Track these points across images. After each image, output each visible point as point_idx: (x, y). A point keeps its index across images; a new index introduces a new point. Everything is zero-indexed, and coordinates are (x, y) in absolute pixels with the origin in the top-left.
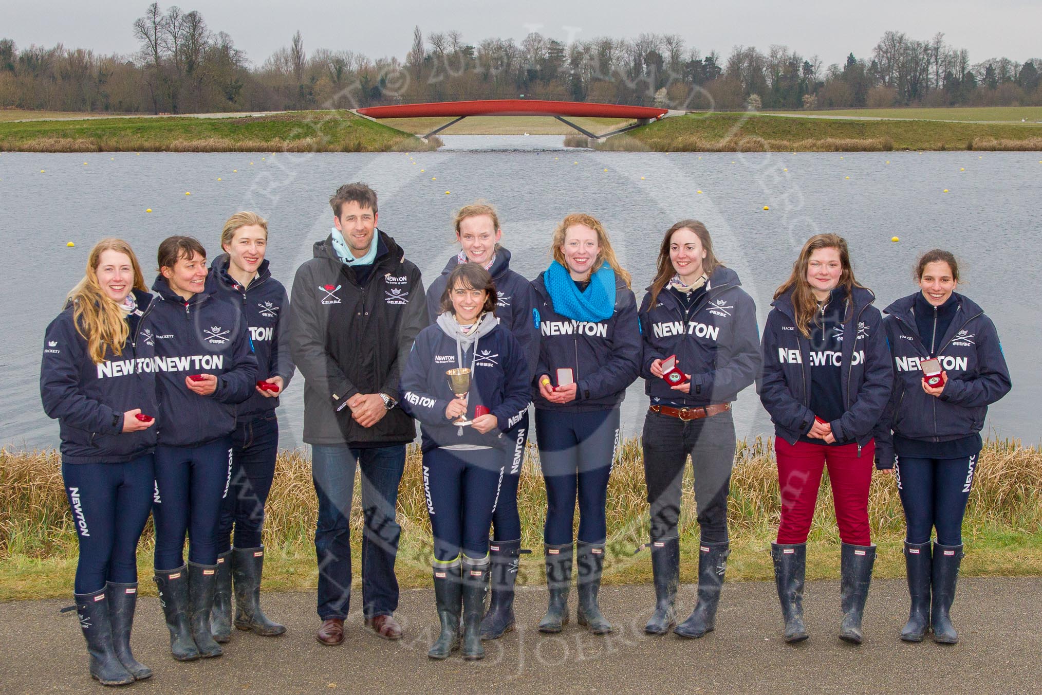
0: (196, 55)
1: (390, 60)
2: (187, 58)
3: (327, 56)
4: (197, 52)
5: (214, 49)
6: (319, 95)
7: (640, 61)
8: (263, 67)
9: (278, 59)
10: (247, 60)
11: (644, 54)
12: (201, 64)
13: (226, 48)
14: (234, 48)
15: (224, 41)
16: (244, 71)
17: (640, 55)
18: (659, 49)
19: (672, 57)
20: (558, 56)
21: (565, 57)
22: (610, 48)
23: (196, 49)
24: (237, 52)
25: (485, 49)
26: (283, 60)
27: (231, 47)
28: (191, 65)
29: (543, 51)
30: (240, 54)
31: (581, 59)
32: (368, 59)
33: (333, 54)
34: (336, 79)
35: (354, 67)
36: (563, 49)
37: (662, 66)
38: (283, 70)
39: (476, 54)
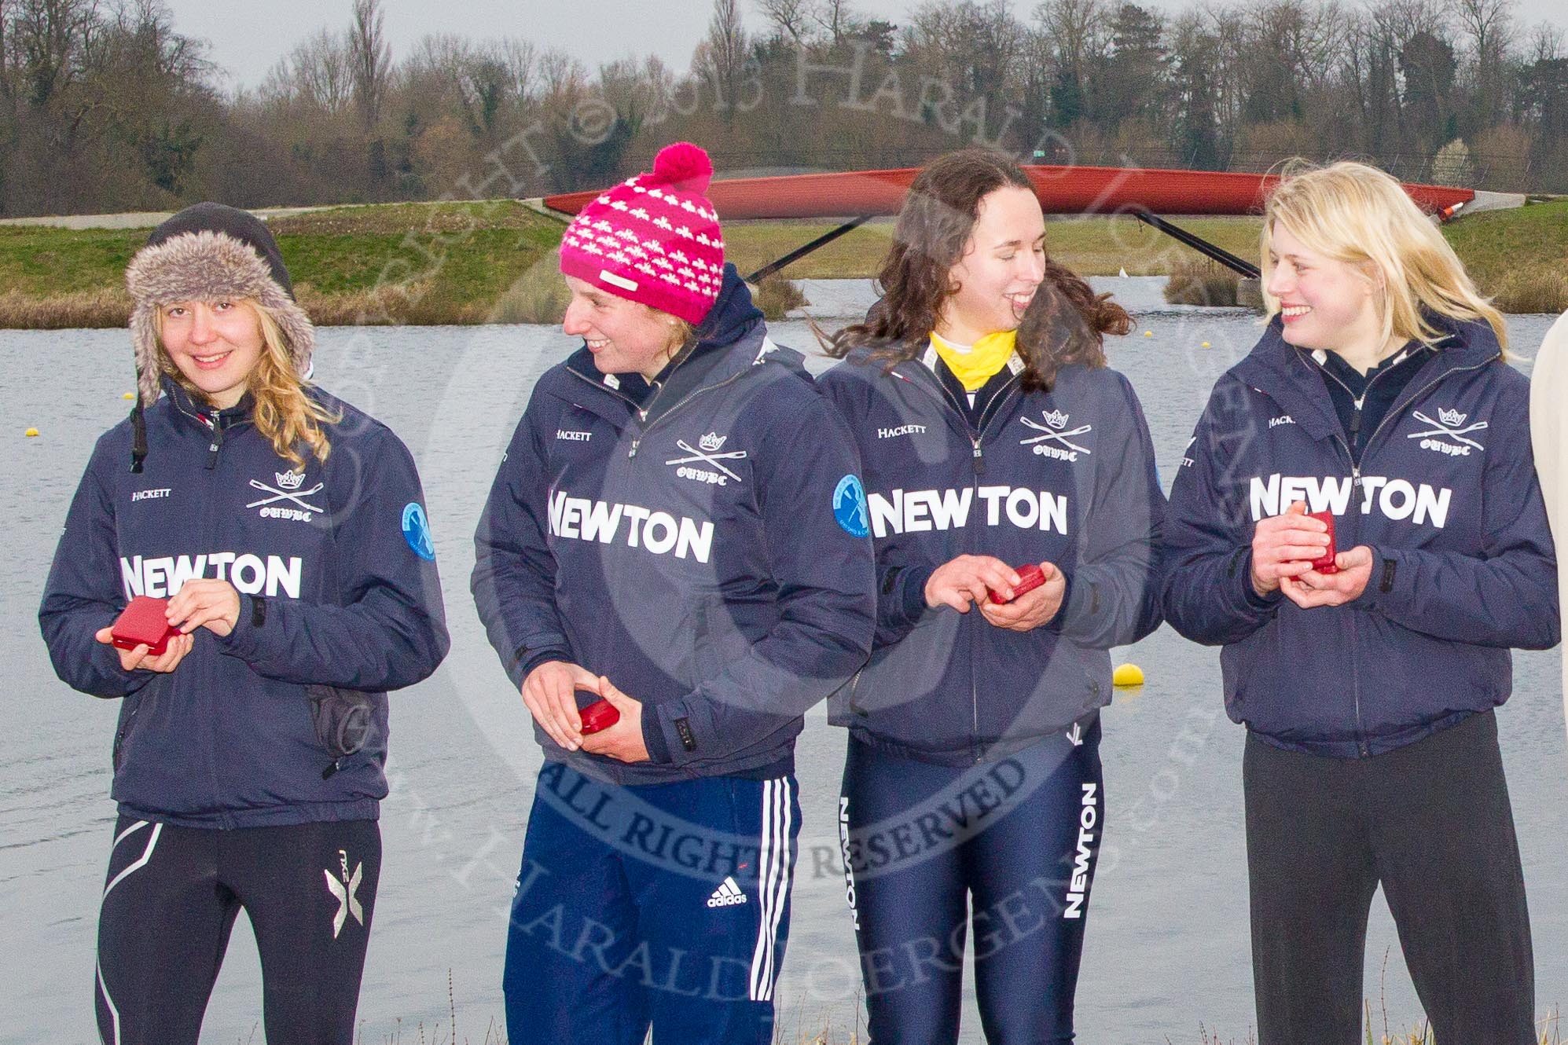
0: (62, 52)
1: (641, 67)
2: (34, 61)
3: (456, 54)
4: (63, 43)
5: (117, 36)
6: (430, 169)
7: (1388, 62)
8: (262, 90)
9: (305, 66)
10: (214, 67)
11: (1398, 42)
12: (76, 78)
13: (150, 33)
14: (175, 31)
15: (146, 12)
16: (205, 102)
17: (1388, 44)
18: (1442, 28)
19: (1483, 50)
20: (1143, 49)
21: (1163, 51)
22: (1298, 25)
23: (60, 35)
24: (183, 44)
25: (928, 32)
26: (321, 68)
27: (165, 31)
28: (46, 81)
29: (1101, 37)
30: (193, 50)
31: (1213, 59)
32: (576, 65)
33: (472, 50)
34: (480, 121)
35: (536, 85)
36: (1158, 29)
37: (1451, 77)
38: (323, 98)
39: (899, 45)
